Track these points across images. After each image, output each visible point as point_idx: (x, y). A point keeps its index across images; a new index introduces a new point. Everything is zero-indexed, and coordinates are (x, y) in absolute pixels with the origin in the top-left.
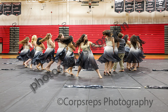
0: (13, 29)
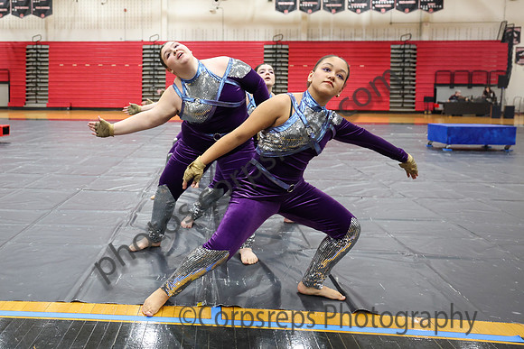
0: (35, 49)
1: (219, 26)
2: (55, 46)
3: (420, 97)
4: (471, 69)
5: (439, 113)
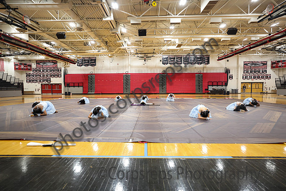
0: (91, 76)
1: (146, 69)
2: (97, 75)
3: (204, 89)
4: (217, 81)
5: (209, 93)
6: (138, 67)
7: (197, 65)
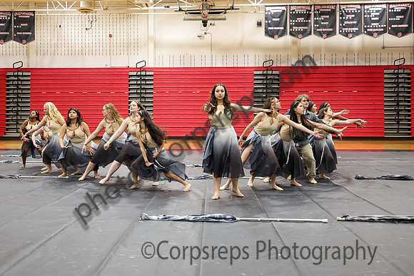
0: (15, 76)
1: (207, 53)
2: (37, 73)
6: (180, 46)
7: (388, 39)
